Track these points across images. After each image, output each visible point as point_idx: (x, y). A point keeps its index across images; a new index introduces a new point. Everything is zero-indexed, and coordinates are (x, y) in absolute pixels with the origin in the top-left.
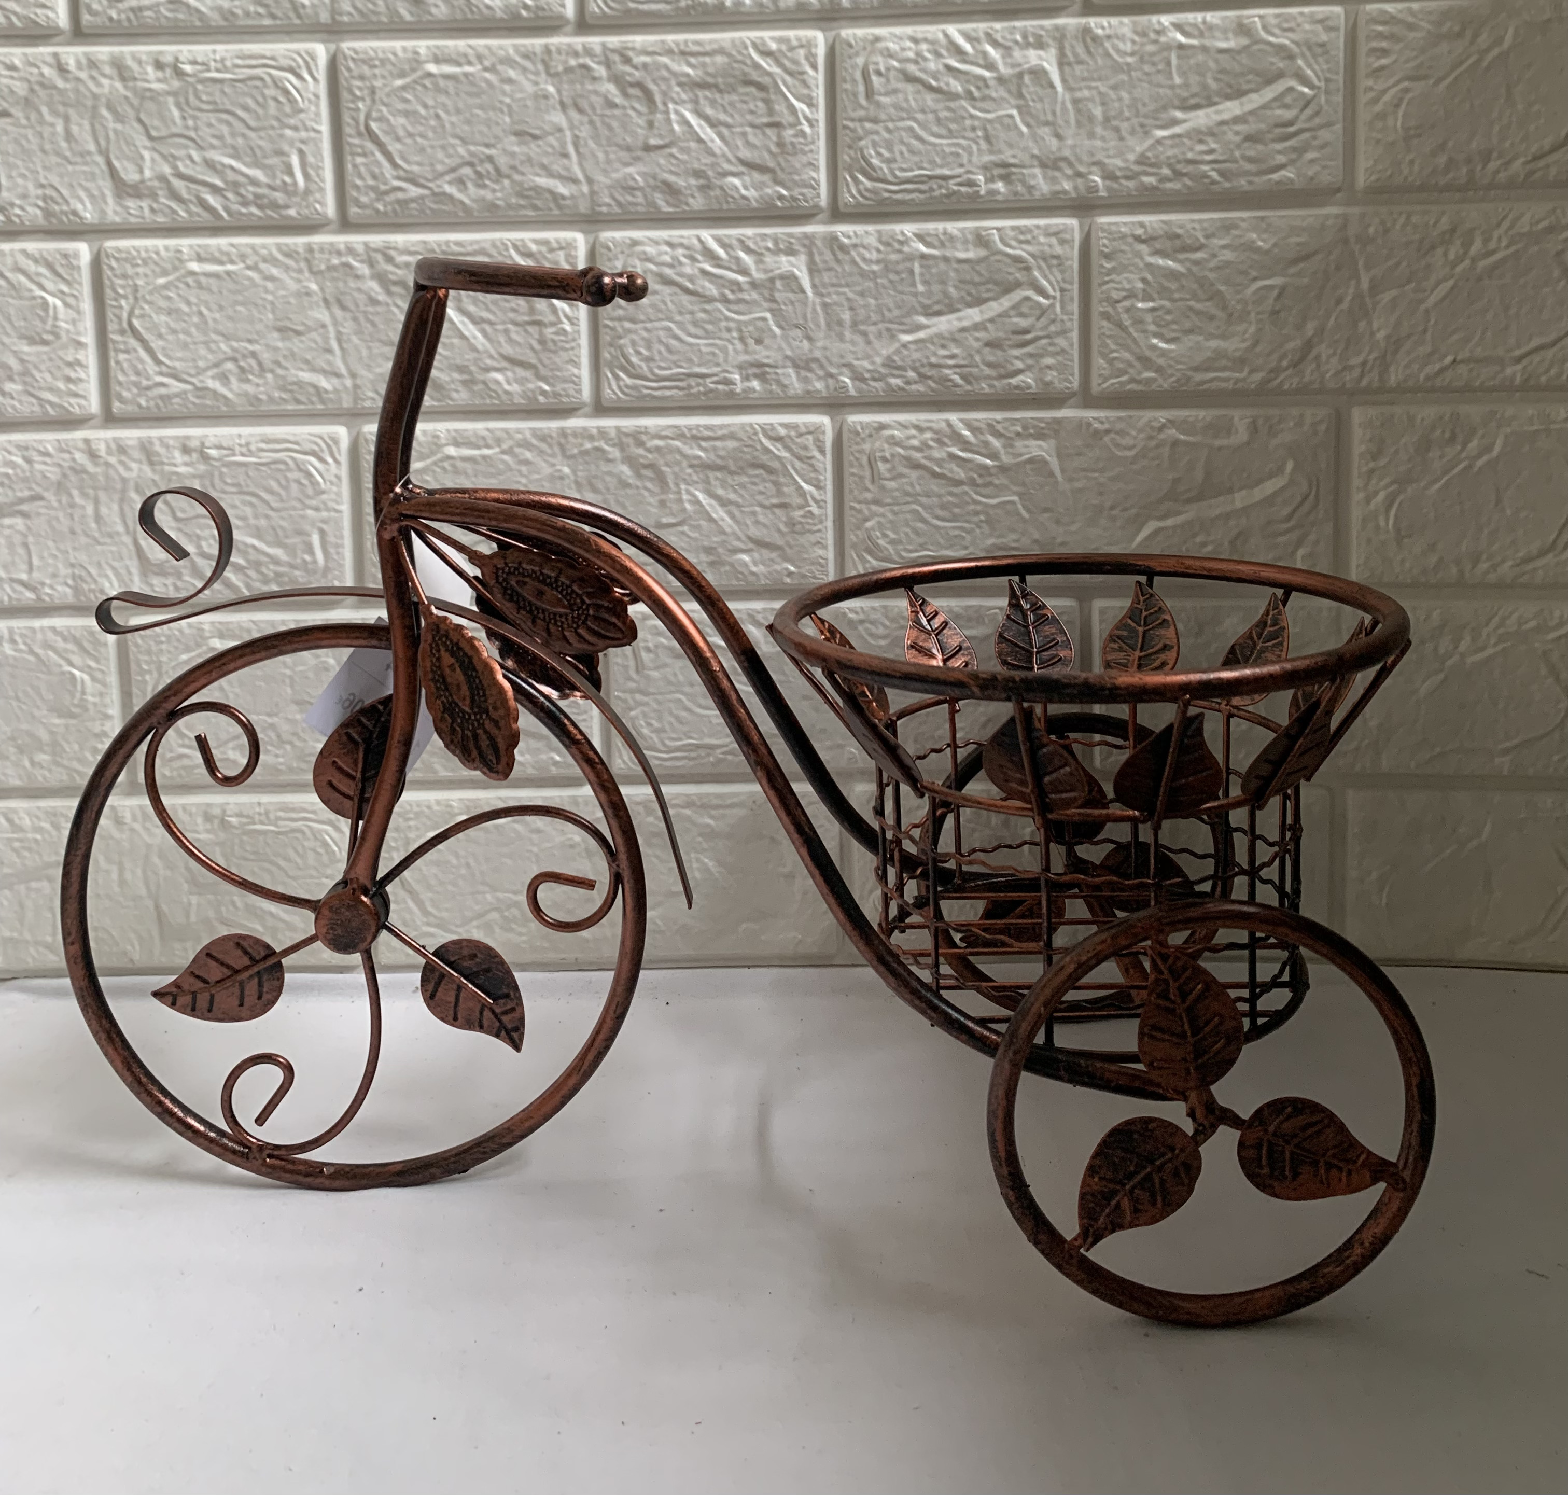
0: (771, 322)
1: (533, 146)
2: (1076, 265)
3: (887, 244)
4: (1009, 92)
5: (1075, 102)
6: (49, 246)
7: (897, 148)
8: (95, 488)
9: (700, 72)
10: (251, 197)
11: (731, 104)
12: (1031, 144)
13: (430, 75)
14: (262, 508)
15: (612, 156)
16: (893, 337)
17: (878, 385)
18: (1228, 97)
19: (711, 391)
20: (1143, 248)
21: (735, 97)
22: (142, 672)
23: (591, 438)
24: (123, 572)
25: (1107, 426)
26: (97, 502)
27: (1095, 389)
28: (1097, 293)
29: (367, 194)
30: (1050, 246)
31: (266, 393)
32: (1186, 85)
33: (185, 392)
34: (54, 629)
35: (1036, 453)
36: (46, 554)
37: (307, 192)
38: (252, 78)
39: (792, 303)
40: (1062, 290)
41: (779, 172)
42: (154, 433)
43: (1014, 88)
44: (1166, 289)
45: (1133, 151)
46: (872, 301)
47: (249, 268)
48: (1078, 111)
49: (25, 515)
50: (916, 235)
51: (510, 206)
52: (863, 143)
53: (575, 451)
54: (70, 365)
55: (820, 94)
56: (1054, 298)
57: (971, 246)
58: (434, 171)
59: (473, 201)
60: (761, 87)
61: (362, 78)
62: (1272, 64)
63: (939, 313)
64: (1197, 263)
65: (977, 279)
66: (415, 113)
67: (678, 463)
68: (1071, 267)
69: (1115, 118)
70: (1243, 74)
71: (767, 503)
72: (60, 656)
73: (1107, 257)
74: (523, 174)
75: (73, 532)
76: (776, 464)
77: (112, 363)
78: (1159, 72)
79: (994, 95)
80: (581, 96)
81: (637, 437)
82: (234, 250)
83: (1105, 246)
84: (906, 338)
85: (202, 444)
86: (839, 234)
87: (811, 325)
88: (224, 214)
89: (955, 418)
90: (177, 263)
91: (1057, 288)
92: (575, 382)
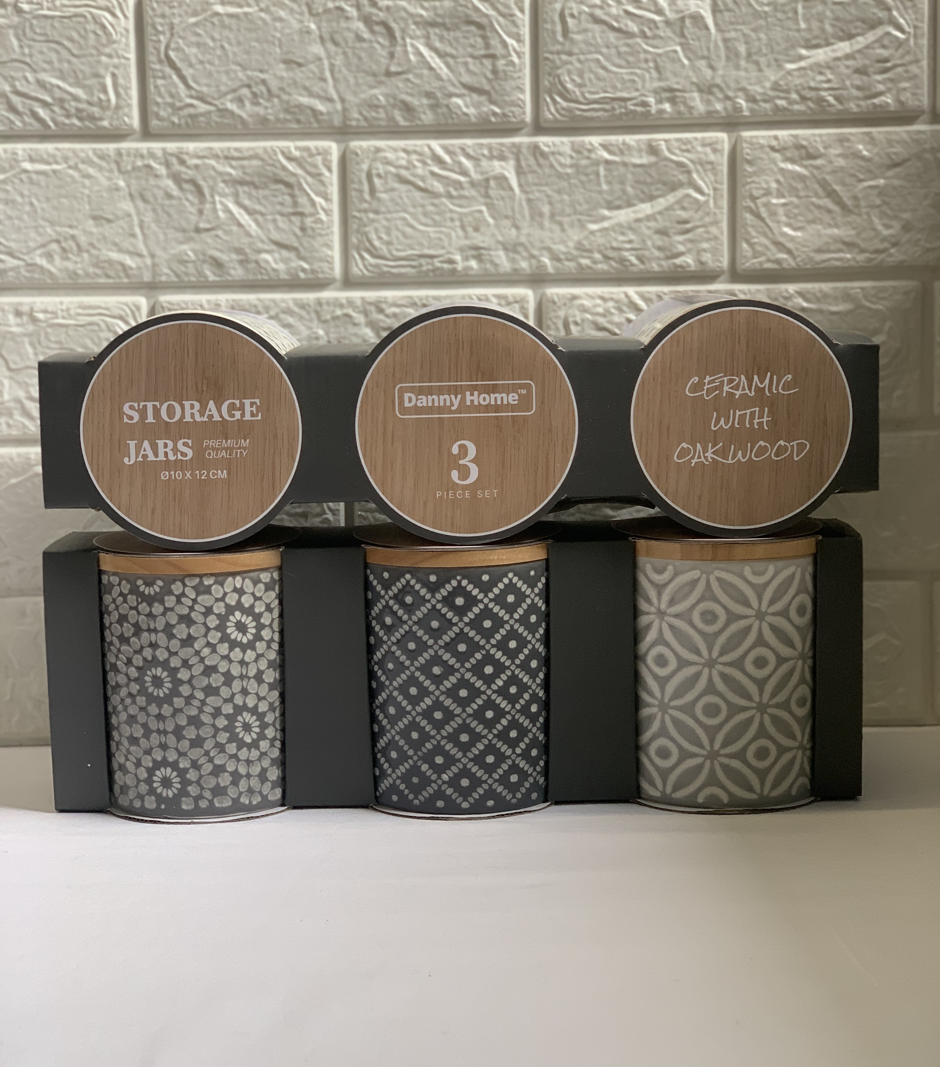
0: (486, 214)
1: (297, 70)
2: (725, 169)
3: (578, 152)
4: (674, 32)
5: (725, 40)
7: (587, 75)
9: (431, 14)
10: (73, 111)
11: (456, 39)
12: (691, 73)
13: (217, 14)
15: (361, 81)
16: (582, 226)
17: (571, 265)
18: (841, 39)
19: (438, 269)
20: (777, 156)
21: (458, 34)
23: (341, 306)
27: (741, 267)
28: (742, 191)
29: (165, 110)
30: (706, 154)
31: (83, 269)
32: (809, 30)
33: (18, 267)
37: (118, 107)
38: (76, 15)
39: (503, 198)
40: (715, 189)
41: (494, 95)
43: (678, 30)
44: (794, 189)
45: (769, 80)
46: (566, 197)
47: (70, 167)
48: (727, 48)
50: (601, 145)
51: (278, 120)
52: (560, 71)
53: (328, 317)
55: (526, 32)
56: (709, 195)
57: (644, 155)
58: (219, 91)
59: (250, 116)
60: (480, 26)
61: (163, 16)
62: (874, 14)
63: (619, 207)
64: (817, 168)
65: (649, 180)
66: (205, 44)
68: (722, 171)
69: (756, 54)
70: (851, 22)
73: (750, 162)
74: (289, 94)
78: (788, 18)
79: (662, 34)
80: (337, 32)
81: (378, 306)
82: (58, 154)
83: (748, 154)
84: (593, 227)
85: (32, 310)
86: (541, 144)
87: (518, 216)
88: (51, 124)
89: (632, 291)
90: (13, 163)
91: (711, 187)
92: (328, 262)
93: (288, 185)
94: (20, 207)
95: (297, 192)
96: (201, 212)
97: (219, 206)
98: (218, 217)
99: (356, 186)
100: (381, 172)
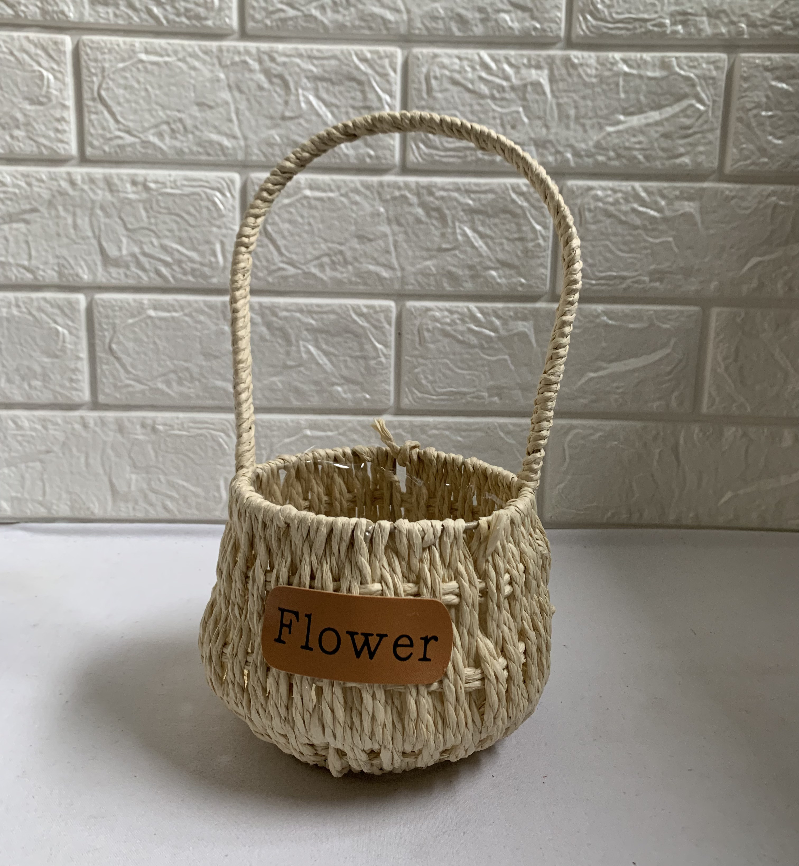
0: (522, 114)
2: (723, 85)
3: (603, 64)
6: (44, 36)
8: (74, 206)
10: (182, 10)
14: (184, 225)
16: (601, 128)
17: (589, 160)
20: (768, 74)
22: (102, 330)
24: (90, 262)
25: (733, 193)
26: (74, 215)
27: (728, 168)
28: (735, 104)
29: (259, 13)
30: (709, 70)
31: (188, 147)
33: (135, 144)
34: (45, 299)
35: (687, 209)
36: (40, 249)
37: (220, 9)
39: (537, 102)
40: (714, 101)
41: (535, 11)
42: (114, 171)
44: (780, 103)
45: (769, 8)
46: (590, 103)
47: (179, 60)
49: (26, 222)
50: (622, 60)
51: (354, 26)
53: (388, 197)
54: (58, 120)
56: (709, 106)
57: (657, 69)
59: (331, 22)
63: (632, 114)
65: (660, 91)
67: (455, 208)
68: (720, 85)
71: (511, 237)
72: (48, 316)
73: (746, 79)
74: (365, 4)
75: (58, 235)
76: (519, 211)
77: (86, 121)
81: (430, 190)
82: (170, 48)
83: (745, 72)
84: (610, 129)
85: (146, 180)
86: (572, 57)
87: (548, 117)
88: (164, 22)
89: (637, 185)
90: (131, 54)
91: (711, 99)
92: (390, 150)
93: (360, 83)
94: (137, 93)
95: (367, 89)
96: (286, 103)
97: (301, 98)
98: (300, 108)
99: (416, 86)
100: (438, 74)
